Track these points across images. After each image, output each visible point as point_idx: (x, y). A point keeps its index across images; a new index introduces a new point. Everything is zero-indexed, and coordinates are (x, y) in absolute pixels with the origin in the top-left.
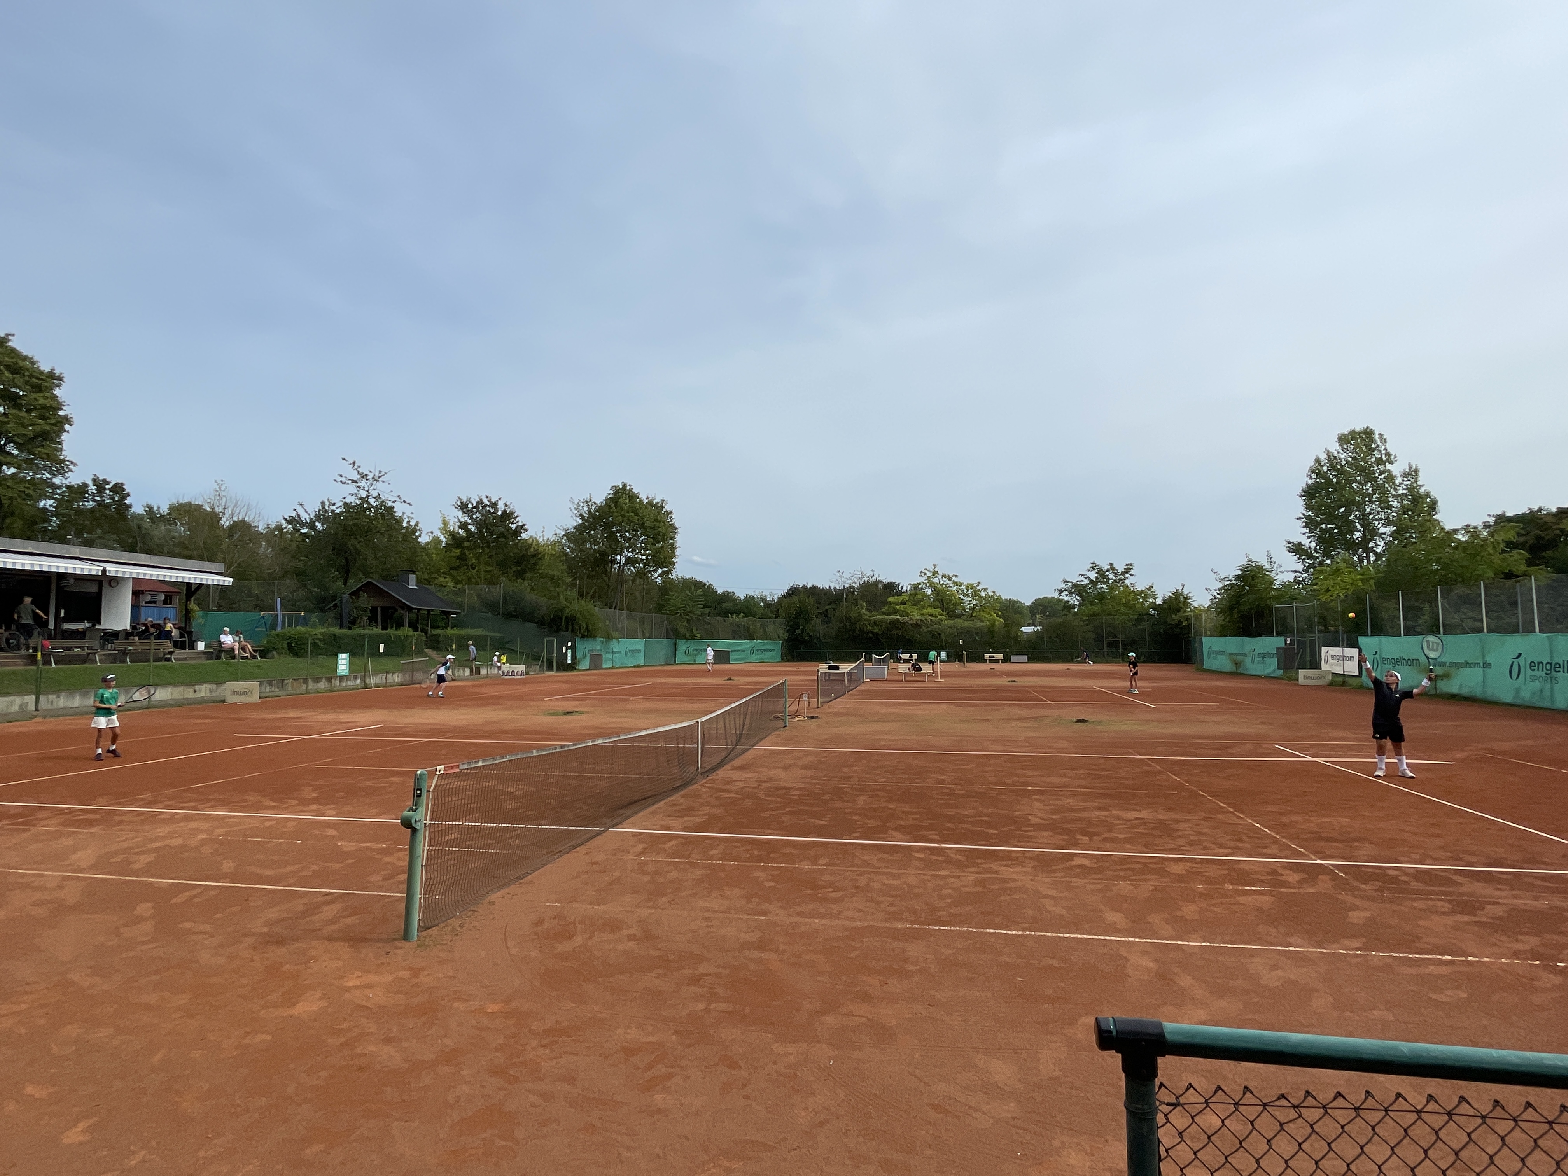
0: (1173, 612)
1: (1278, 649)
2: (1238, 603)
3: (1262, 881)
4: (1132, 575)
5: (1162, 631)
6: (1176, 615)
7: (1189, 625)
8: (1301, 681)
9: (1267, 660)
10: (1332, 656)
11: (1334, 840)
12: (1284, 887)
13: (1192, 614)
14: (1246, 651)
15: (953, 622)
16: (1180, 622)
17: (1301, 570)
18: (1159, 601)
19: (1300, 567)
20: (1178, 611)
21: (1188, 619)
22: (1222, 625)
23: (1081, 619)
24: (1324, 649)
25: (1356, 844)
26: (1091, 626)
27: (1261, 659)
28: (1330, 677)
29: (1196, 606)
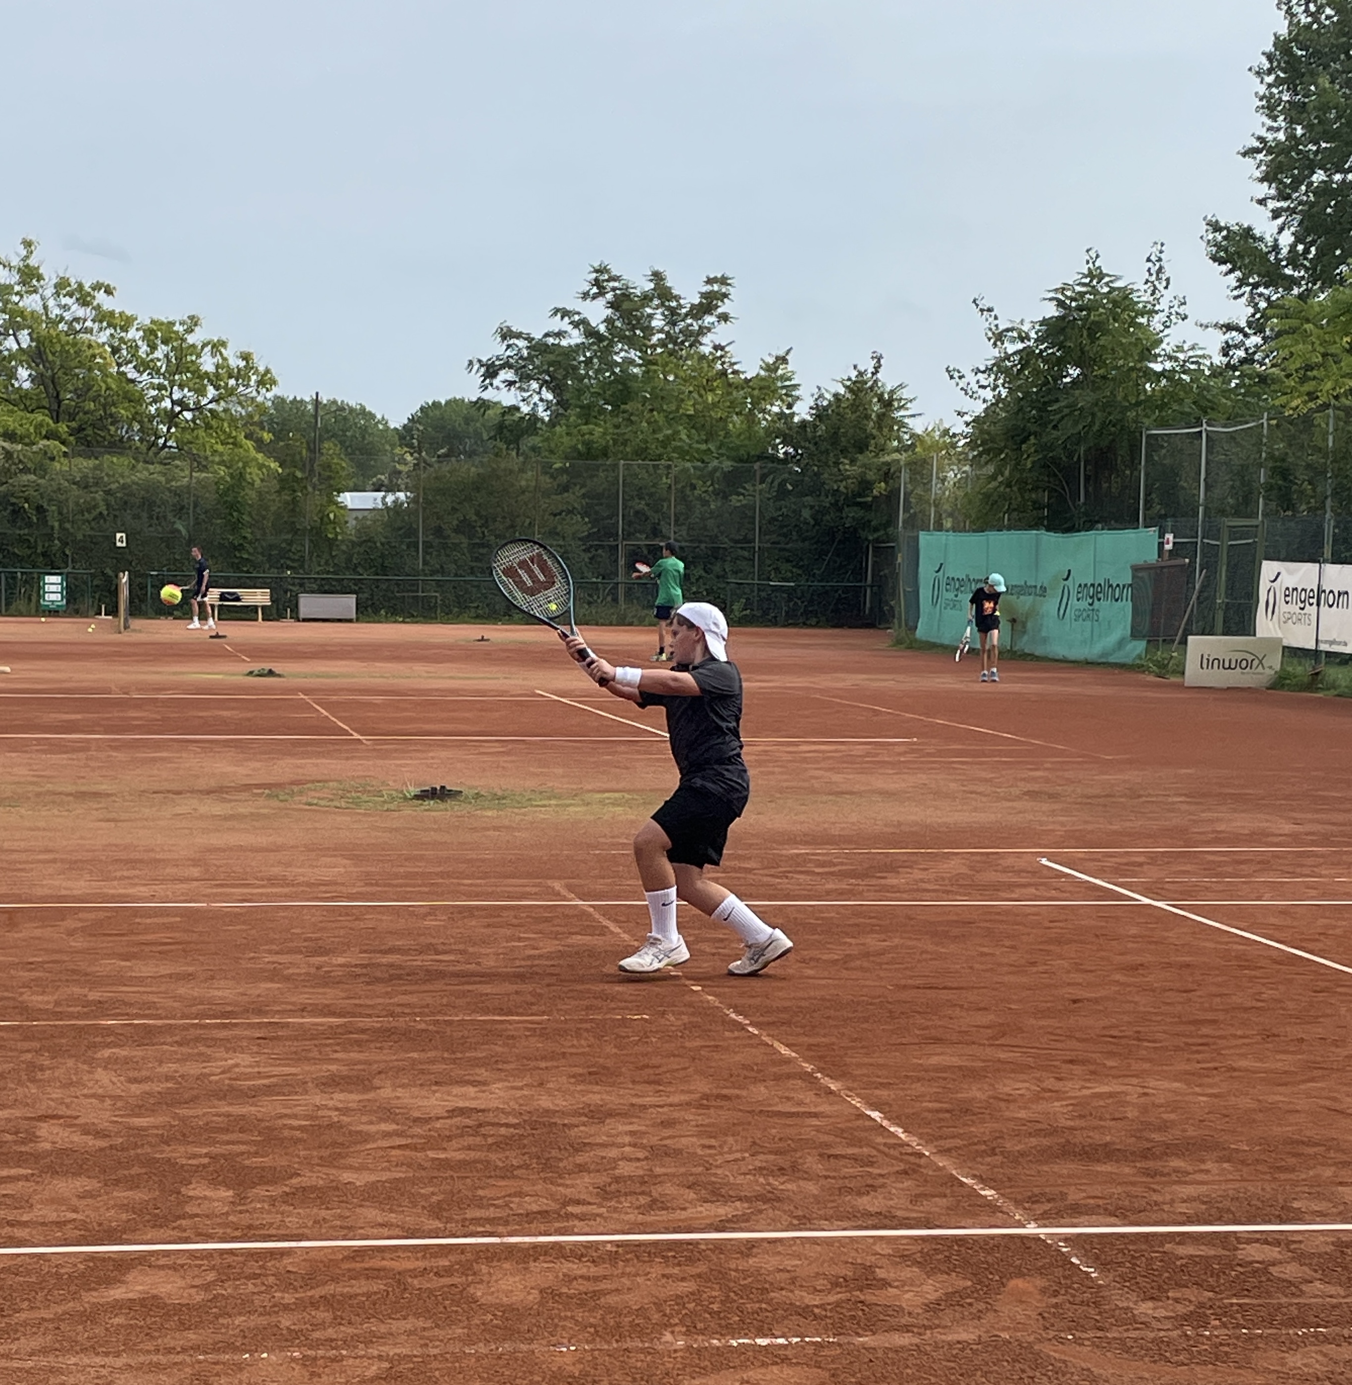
0: (844, 451)
1: (1136, 569)
2: (1042, 421)
3: (805, 1312)
4: (724, 317)
5: (806, 514)
6: (853, 462)
7: (892, 496)
8: (1193, 672)
9: (1104, 606)
10: (1289, 593)
11: (1109, 1153)
12: (871, 1327)
13: (903, 457)
14: (1044, 579)
15: (92, 463)
16: (865, 485)
17: (1243, 324)
18: (802, 411)
19: (1241, 313)
20: (862, 447)
21: (888, 474)
22: (987, 496)
23: (547, 468)
24: (1269, 568)
25: (1176, 1163)
26: (579, 491)
27: (1084, 604)
28: (1275, 662)
29: (919, 431)
